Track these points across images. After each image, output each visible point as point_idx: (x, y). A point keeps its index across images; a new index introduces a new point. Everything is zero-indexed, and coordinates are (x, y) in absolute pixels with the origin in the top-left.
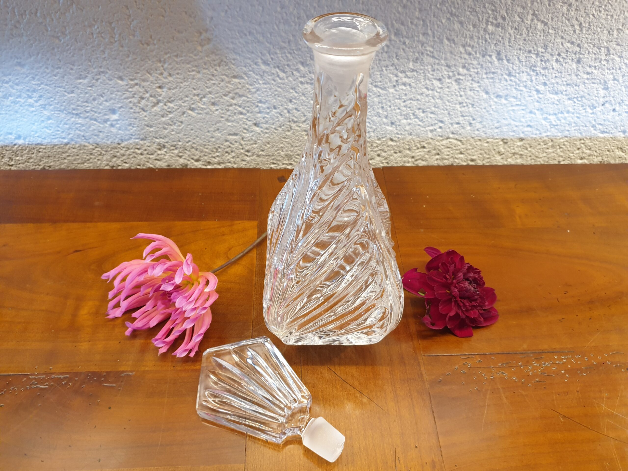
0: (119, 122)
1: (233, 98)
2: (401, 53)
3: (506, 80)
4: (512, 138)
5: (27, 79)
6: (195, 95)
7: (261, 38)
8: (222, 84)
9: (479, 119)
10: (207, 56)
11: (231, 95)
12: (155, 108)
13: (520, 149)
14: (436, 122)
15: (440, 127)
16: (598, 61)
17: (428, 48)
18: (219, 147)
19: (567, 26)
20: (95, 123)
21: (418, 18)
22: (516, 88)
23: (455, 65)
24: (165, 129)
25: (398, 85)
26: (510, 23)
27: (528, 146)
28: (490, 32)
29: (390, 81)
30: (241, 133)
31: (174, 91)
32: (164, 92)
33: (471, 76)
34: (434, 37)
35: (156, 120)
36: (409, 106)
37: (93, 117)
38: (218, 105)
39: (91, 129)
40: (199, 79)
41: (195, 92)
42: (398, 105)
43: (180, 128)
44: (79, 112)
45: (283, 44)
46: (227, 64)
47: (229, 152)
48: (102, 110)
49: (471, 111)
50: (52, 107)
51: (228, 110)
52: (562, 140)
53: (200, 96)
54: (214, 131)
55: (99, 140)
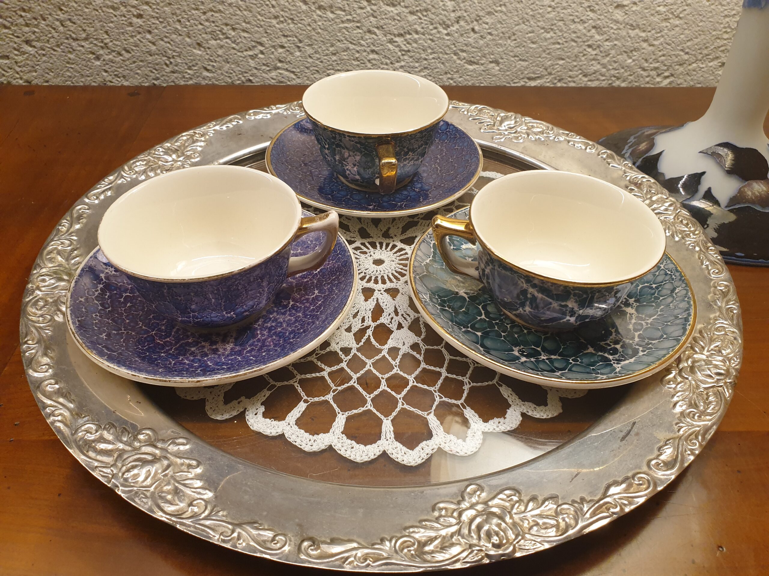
14: (254, 44)
30: (12, 55)
36: (211, 20)
42: (197, 18)
49: (293, 29)
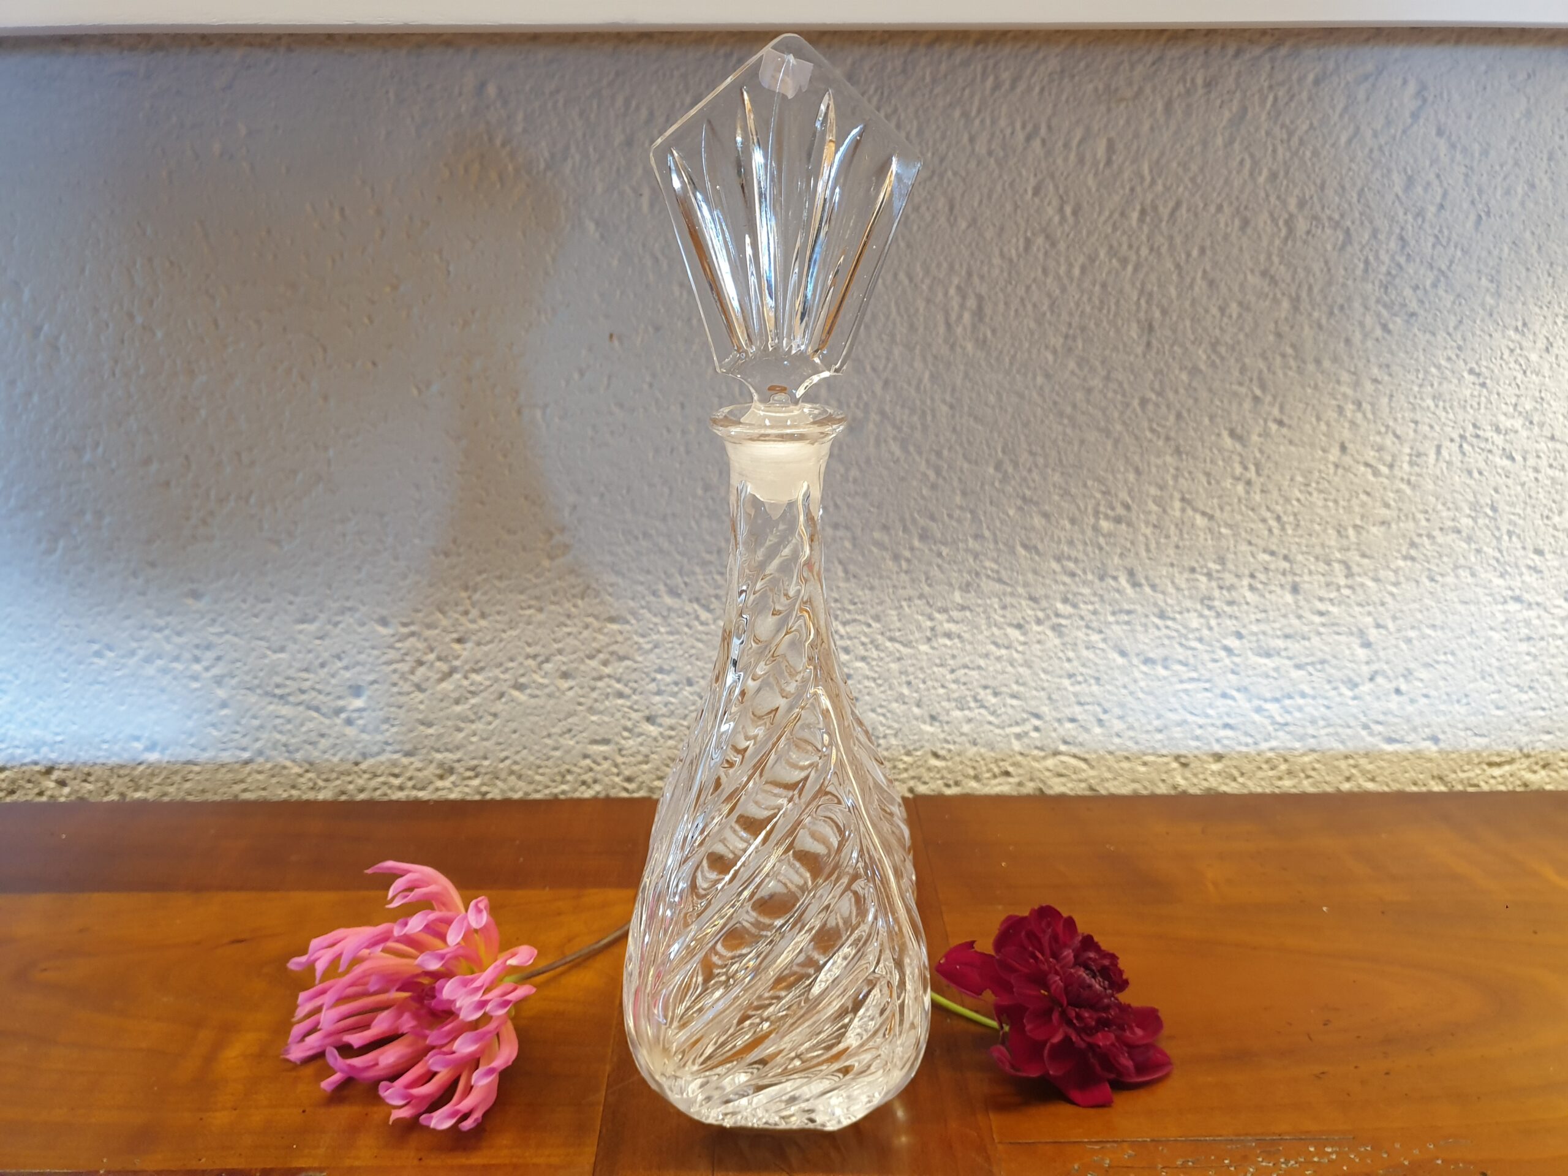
0: (365, 714)
1: (605, 663)
2: (935, 572)
3: (1158, 628)
4: (1196, 752)
5: (202, 622)
6: (528, 657)
7: (666, 545)
8: (586, 634)
9: (1117, 711)
10: (560, 578)
11: (601, 656)
12: (444, 685)
13: (1220, 779)
15: (1037, 729)
16: (1333, 587)
17: (988, 564)
18: (569, 771)
19: (1253, 521)
20: (315, 714)
21: (961, 508)
22: (1181, 645)
23: (1047, 597)
24: (459, 730)
25: (936, 636)
26: (1142, 516)
27: (1236, 773)
28: (1105, 531)
29: (919, 628)
31: (486, 648)
32: (466, 651)
33: (1082, 618)
34: (996, 542)
35: (441, 710)
37: (315, 703)
38: (574, 678)
39: (304, 729)
40: (541, 624)
41: (529, 650)
43: (491, 727)
44: (287, 690)
45: (708, 557)
46: (596, 597)
47: (590, 781)
48: (335, 686)
50: (234, 682)
51: (593, 689)
52: (1306, 759)
53: (540, 659)
54: (561, 735)
55: (316, 754)
